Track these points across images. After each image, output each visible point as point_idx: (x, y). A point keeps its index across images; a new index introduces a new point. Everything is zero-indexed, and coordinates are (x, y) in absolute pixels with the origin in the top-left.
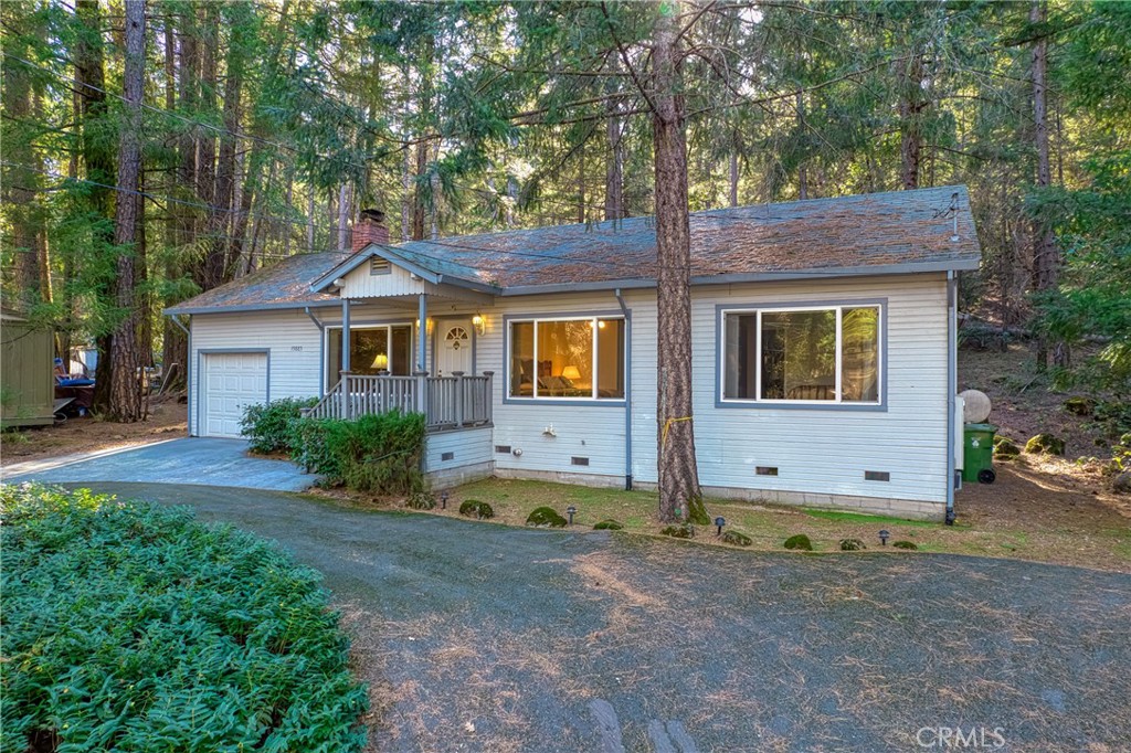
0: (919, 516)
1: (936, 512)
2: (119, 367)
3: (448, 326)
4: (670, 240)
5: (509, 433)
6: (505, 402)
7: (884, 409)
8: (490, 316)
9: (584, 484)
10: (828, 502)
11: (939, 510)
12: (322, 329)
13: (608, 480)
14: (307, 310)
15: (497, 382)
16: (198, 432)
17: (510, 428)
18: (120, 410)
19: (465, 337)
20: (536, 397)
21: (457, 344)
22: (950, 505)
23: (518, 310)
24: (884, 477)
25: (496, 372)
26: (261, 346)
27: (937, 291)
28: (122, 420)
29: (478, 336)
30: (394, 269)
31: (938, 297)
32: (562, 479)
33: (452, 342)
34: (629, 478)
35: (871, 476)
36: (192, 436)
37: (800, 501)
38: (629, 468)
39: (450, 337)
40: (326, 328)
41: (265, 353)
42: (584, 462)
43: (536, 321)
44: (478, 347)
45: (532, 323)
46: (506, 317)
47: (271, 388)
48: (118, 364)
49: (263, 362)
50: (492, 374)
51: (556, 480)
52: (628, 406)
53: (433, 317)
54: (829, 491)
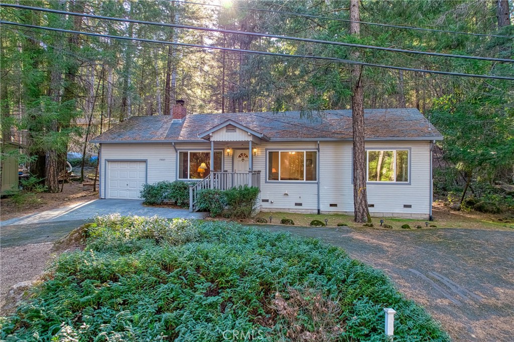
0: (421, 219)
1: (426, 217)
2: (50, 166)
3: (239, 152)
4: (359, 127)
5: (268, 194)
6: (266, 182)
7: (410, 184)
8: (260, 149)
9: (300, 213)
10: (391, 215)
11: (427, 217)
12: (177, 152)
13: (310, 211)
14: (173, 144)
15: (263, 175)
16: (105, 196)
17: (268, 192)
18: (51, 187)
19: (247, 156)
20: (280, 180)
21: (243, 159)
22: (431, 215)
23: (272, 147)
24: (410, 206)
25: (262, 171)
26: (142, 158)
27: (426, 146)
28: (51, 192)
29: (254, 157)
30: (237, 130)
31: (427, 148)
32: (291, 211)
33: (241, 159)
34: (319, 210)
35: (405, 206)
36: (102, 199)
37: (382, 215)
38: (318, 207)
39: (240, 157)
40: (178, 151)
41: (145, 161)
42: (300, 204)
43: (280, 151)
44: (254, 161)
45: (278, 152)
46: (266, 150)
47: (148, 177)
48: (50, 165)
49: (143, 166)
50: (260, 171)
51: (288, 212)
52: (318, 183)
53: (233, 148)
54: (391, 212)
